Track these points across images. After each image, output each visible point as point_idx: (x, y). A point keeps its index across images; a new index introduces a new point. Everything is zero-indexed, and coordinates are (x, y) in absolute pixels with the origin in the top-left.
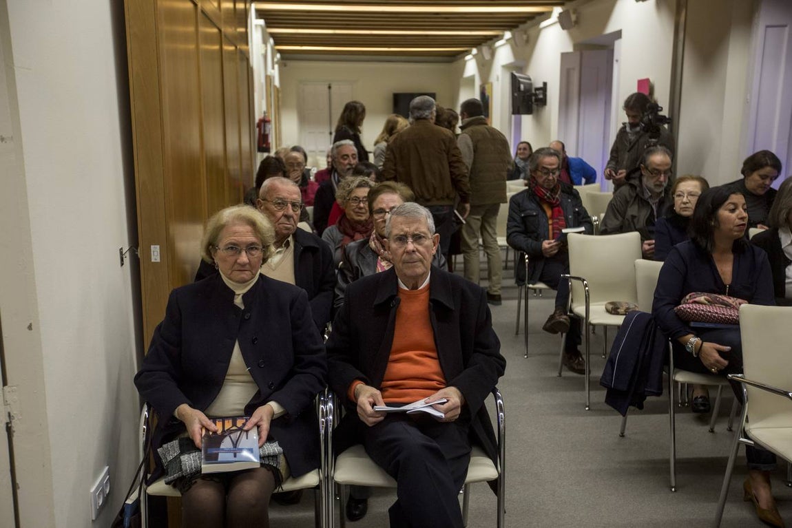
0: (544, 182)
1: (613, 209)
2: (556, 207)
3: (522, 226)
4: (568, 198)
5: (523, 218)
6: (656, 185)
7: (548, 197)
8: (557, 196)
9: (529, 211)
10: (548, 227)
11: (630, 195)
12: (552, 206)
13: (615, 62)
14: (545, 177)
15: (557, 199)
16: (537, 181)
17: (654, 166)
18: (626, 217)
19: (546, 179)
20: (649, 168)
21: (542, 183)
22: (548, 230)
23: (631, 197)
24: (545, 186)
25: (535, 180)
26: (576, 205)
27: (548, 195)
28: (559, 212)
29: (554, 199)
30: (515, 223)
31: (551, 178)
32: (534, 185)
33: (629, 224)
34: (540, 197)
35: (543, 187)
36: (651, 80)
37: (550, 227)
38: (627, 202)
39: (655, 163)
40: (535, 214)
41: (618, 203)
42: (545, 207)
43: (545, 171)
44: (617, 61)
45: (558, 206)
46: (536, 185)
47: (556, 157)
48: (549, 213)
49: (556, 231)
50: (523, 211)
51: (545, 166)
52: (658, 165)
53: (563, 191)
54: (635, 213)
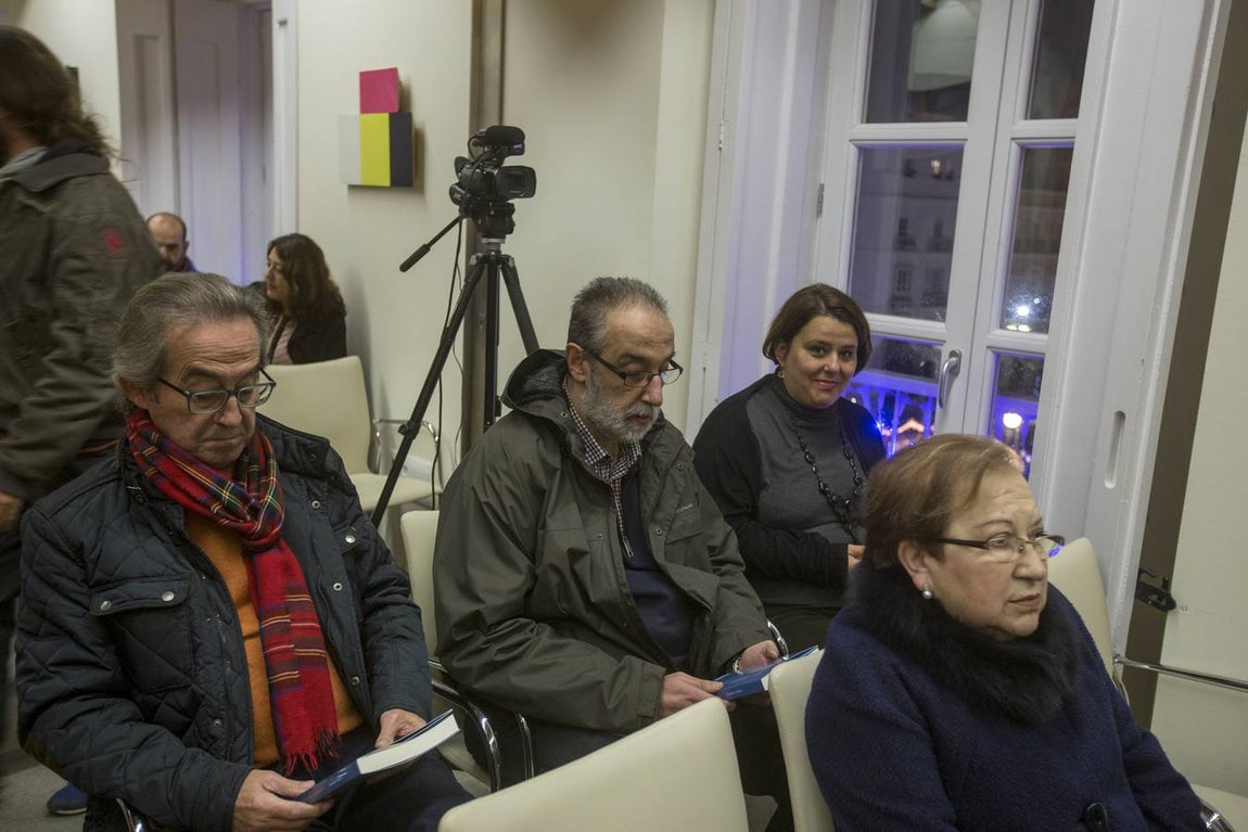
0: (199, 435)
1: (489, 526)
2: (267, 548)
3: (107, 656)
4: (311, 495)
5: (105, 620)
6: (631, 419)
7: (228, 508)
8: (269, 498)
9: (136, 588)
10: (242, 650)
11: (544, 463)
12: (249, 548)
13: (276, 26)
14: (202, 415)
15: (272, 511)
16: (163, 435)
17: (627, 346)
18: (548, 559)
19: (210, 421)
20: (607, 356)
21: (188, 443)
22: (243, 670)
23: (550, 472)
24: (208, 456)
25: (151, 424)
26: (343, 518)
27: (226, 495)
28: (287, 569)
29: (255, 511)
30: (69, 649)
31: (233, 417)
32: (149, 451)
33: (563, 583)
34: (188, 512)
35: (195, 461)
36: (403, 75)
37: (252, 649)
38: (540, 494)
39: (628, 335)
40: (169, 597)
41: (509, 501)
42: (217, 552)
43: (204, 388)
44: (283, 23)
45: (275, 543)
46: (160, 446)
47: (249, 320)
48: (235, 577)
49: (283, 676)
50: (101, 586)
51: (198, 364)
52: (647, 343)
53: (283, 468)
54: (576, 541)
